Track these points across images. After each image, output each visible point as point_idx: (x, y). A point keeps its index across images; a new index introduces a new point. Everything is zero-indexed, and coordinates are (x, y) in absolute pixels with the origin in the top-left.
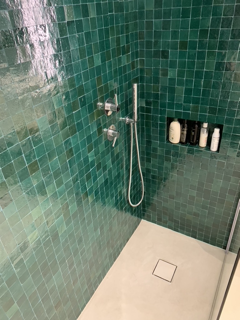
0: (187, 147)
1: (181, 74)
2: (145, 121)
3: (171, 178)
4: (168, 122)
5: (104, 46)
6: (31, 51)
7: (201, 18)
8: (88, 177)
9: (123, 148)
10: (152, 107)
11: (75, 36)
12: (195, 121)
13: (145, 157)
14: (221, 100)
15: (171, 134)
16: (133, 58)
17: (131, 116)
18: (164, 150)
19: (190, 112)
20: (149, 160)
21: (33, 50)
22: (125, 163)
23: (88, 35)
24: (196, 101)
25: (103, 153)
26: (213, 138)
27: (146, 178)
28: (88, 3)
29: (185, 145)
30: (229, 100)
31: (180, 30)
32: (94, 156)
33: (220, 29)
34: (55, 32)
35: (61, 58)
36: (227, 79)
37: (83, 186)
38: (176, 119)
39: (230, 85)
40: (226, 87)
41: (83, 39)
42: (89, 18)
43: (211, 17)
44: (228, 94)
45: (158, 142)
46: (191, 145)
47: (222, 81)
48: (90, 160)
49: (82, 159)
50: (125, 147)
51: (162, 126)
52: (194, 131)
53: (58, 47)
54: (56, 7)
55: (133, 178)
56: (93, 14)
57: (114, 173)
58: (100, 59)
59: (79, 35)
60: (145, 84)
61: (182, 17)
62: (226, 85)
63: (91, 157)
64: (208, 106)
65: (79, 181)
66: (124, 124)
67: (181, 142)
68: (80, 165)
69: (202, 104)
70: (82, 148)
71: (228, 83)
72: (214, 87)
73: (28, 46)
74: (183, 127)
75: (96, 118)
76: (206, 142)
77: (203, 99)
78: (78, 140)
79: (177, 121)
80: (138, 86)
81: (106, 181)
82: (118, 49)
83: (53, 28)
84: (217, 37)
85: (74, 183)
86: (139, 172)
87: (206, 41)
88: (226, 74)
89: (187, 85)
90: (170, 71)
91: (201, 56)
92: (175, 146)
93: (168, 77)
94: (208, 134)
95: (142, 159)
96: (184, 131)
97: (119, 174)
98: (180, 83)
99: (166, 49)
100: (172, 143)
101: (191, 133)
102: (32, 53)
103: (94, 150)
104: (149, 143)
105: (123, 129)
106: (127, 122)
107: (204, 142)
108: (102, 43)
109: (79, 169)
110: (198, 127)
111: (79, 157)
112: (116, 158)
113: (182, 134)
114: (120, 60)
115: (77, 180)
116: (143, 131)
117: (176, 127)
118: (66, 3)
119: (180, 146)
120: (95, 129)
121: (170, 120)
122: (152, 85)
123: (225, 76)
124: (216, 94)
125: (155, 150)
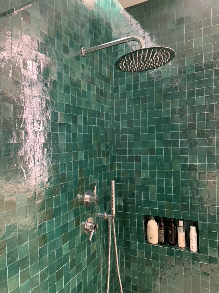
0: (167, 248)
1: (152, 174)
2: (123, 219)
3: (153, 288)
4: (145, 220)
5: (87, 147)
6: (24, 136)
7: (163, 132)
8: (59, 276)
9: (101, 246)
10: (129, 206)
11: (64, 134)
12: (170, 219)
13: (124, 261)
14: (191, 197)
15: (149, 233)
16: (111, 161)
17: (110, 212)
18: (143, 252)
19: (165, 209)
20: (128, 266)
21: (27, 135)
22: (102, 265)
23: (75, 135)
24: (169, 199)
25: (78, 247)
26: (190, 237)
27: (126, 290)
28: (77, 115)
29: (164, 245)
30: (198, 197)
31: (148, 141)
32: (68, 249)
33: (180, 140)
34: (48, 127)
35: (49, 147)
36: (192, 177)
37: (52, 287)
38: (153, 217)
39: (197, 184)
40: (193, 185)
41: (70, 138)
42: (77, 124)
43: (171, 132)
44: (196, 191)
45: (137, 242)
46: (170, 246)
47: (189, 180)
48: (64, 253)
49: (55, 250)
50: (103, 246)
51: (139, 225)
52: (171, 230)
53: (48, 138)
54: (51, 111)
55: (111, 288)
56: (80, 122)
57: (90, 276)
58: (83, 156)
59: (67, 134)
60: (122, 184)
61: (149, 132)
62: (193, 183)
63: (65, 249)
64: (181, 203)
65: (48, 279)
66: (103, 219)
67: (159, 243)
68: (51, 257)
69: (174, 201)
70: (57, 237)
71: (194, 181)
72: (183, 185)
73: (23, 132)
74: (160, 226)
75: (75, 207)
76: (185, 242)
77: (175, 197)
78: (53, 226)
79: (154, 220)
80: (116, 186)
81: (79, 286)
82: (99, 152)
83: (46, 124)
84: (178, 146)
85: (42, 280)
86: (119, 281)
87: (170, 149)
88: (191, 174)
89: (158, 184)
90: (143, 173)
91: (168, 160)
92: (154, 247)
93: (142, 177)
94: (185, 232)
95: (121, 264)
96: (161, 230)
97: (95, 279)
98: (153, 182)
99: (138, 155)
100: (151, 244)
101: (168, 232)
102: (25, 138)
103: (69, 241)
104: (128, 244)
105: (102, 225)
106: (106, 218)
107: (183, 242)
108: (86, 144)
109: (50, 263)
110: (175, 226)
111: (52, 246)
112: (92, 257)
113: (160, 233)
114: (100, 160)
115: (46, 276)
116: (121, 231)
117: (153, 226)
118: (60, 111)
119: (159, 246)
120: (73, 218)
121: (147, 219)
122: (128, 184)
123: (191, 176)
124: (186, 191)
125: (134, 252)
